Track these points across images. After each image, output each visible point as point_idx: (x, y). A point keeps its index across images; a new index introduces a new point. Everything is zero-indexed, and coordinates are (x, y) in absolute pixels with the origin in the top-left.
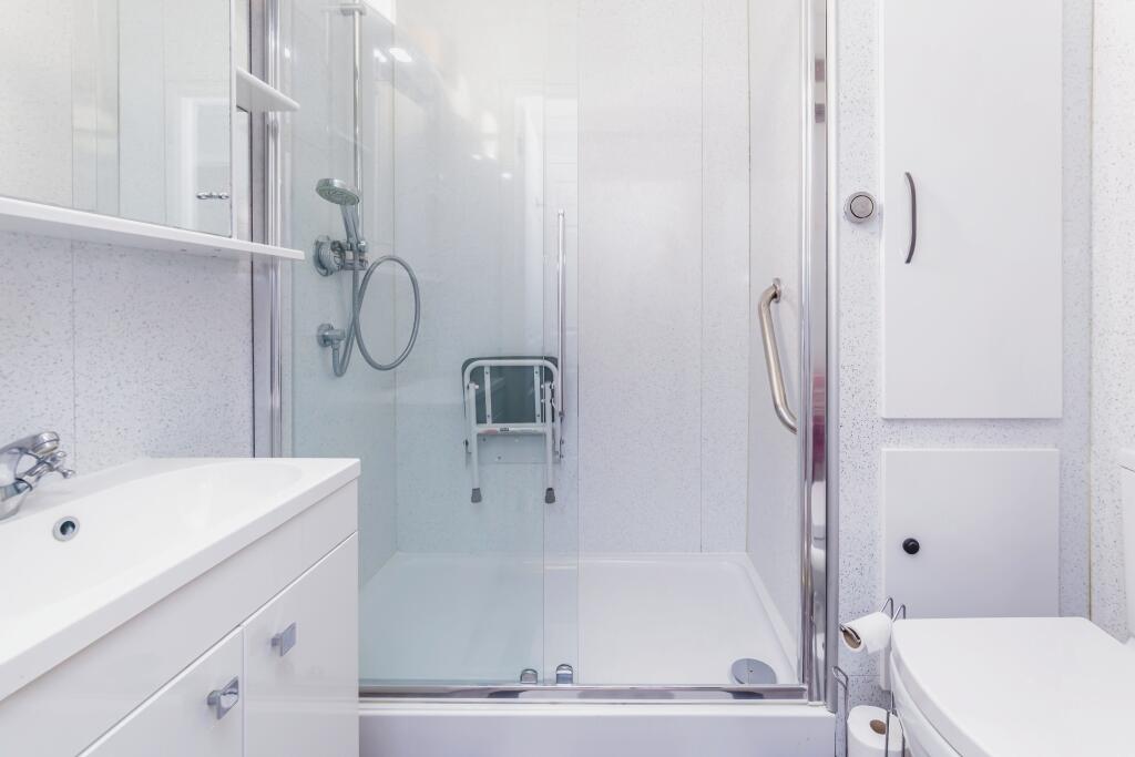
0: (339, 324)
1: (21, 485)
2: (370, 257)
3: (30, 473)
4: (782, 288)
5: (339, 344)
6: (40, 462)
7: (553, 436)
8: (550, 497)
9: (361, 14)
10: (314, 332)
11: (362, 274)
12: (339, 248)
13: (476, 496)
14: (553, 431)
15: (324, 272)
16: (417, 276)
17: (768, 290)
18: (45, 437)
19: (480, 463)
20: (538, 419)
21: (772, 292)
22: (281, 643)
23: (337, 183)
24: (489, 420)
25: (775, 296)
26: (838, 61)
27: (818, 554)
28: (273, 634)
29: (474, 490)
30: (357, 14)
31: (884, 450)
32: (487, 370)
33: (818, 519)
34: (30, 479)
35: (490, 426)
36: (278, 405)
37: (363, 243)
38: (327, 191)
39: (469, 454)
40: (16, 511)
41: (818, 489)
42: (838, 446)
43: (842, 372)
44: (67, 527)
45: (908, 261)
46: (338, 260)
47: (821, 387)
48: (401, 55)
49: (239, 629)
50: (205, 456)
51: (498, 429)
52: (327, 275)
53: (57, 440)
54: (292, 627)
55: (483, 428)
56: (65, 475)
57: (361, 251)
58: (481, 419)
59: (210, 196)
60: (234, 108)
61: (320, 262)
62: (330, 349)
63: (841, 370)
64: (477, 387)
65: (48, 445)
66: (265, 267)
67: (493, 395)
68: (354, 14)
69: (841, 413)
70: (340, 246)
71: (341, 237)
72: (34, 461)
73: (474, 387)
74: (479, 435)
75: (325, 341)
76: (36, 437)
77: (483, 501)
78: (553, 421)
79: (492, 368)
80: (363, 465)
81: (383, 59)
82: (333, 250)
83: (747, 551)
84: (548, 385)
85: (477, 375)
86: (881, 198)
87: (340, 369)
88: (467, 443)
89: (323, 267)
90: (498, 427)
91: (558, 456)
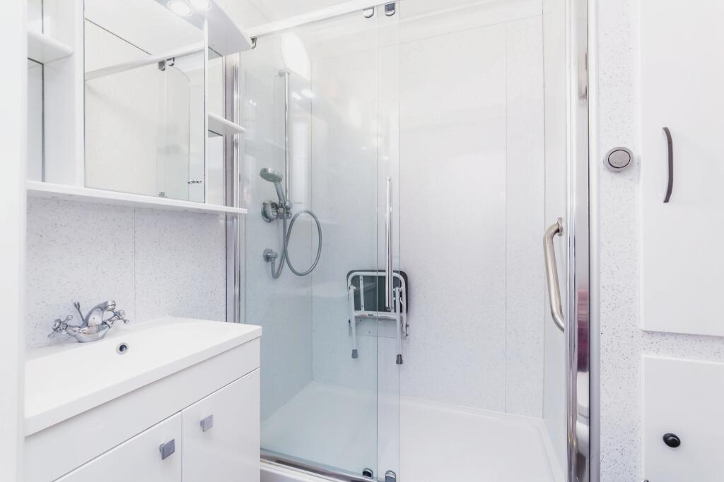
0: (276, 249)
1: (104, 326)
2: (294, 211)
3: (110, 320)
4: (563, 225)
5: (275, 261)
6: (115, 315)
7: (402, 321)
8: (400, 360)
9: (288, 74)
10: (262, 254)
11: (289, 221)
12: (275, 206)
13: (355, 354)
14: (401, 318)
15: (268, 220)
16: (320, 221)
17: (551, 227)
18: (110, 303)
19: (357, 334)
20: (393, 310)
21: (556, 228)
22: (205, 425)
23: (270, 171)
24: (363, 308)
25: (558, 231)
26: (598, 46)
27: (582, 428)
28: (201, 419)
29: (354, 350)
30: (287, 74)
31: (644, 355)
32: (361, 278)
33: (582, 401)
34: (109, 323)
35: (363, 312)
36: (237, 292)
37: (288, 204)
38: (265, 175)
39: (350, 328)
40: (103, 337)
41: (582, 378)
42: (599, 348)
43: (602, 290)
44: (122, 348)
45: (667, 201)
46: (275, 214)
47: (585, 300)
48: (309, 94)
49: (180, 413)
50: (200, 318)
51: (367, 315)
52: (270, 221)
53: (115, 305)
54: (211, 417)
55: (358, 313)
56: (125, 322)
57: (288, 209)
58: (357, 307)
59: (193, 182)
60: (207, 132)
61: (265, 214)
62: (270, 263)
63: (601, 288)
64: (355, 288)
65: (110, 307)
66: (233, 218)
67: (365, 293)
68: (285, 75)
69: (602, 323)
70: (276, 205)
71: (276, 201)
72: (113, 314)
73: (353, 288)
74: (356, 317)
75: (268, 258)
76: (106, 303)
77: (359, 358)
78: (401, 311)
79: (364, 277)
80: (263, 330)
81: (299, 98)
82: (273, 207)
83: (543, 418)
84: (397, 289)
85: (355, 281)
86: (638, 151)
87: (276, 275)
88: (350, 322)
89: (267, 218)
90: (367, 313)
91: (405, 335)
